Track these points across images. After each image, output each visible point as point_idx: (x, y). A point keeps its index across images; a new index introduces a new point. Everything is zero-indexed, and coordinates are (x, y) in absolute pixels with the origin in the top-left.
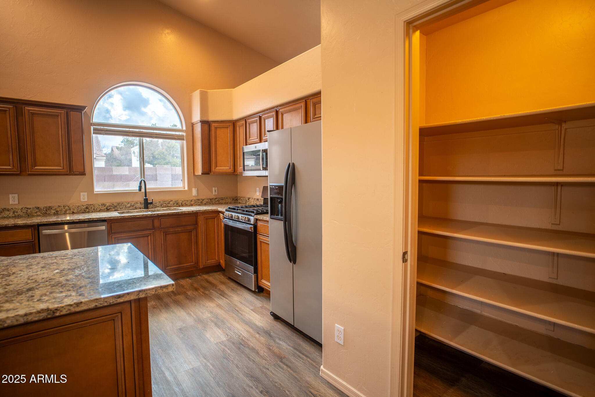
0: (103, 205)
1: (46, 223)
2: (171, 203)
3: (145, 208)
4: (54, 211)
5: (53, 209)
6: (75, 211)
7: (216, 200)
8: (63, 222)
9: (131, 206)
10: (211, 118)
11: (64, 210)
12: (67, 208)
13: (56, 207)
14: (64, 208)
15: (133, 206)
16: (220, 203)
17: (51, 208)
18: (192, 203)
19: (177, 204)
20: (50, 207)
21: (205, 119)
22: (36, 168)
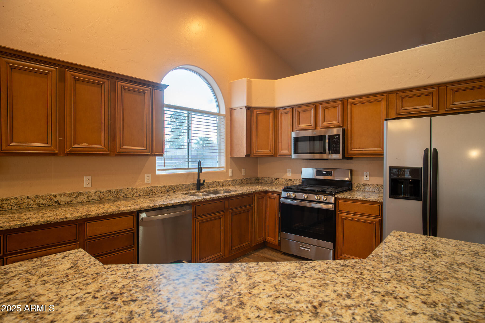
0: (165, 187)
1: (146, 209)
2: (215, 183)
3: (197, 190)
4: (123, 195)
5: (123, 192)
6: (141, 194)
7: (245, 180)
8: (160, 206)
9: (186, 187)
10: (254, 105)
11: (132, 193)
12: (134, 190)
13: (125, 190)
14: (132, 191)
15: (187, 187)
16: (247, 183)
17: (122, 191)
18: (229, 183)
19: (219, 185)
20: (120, 190)
21: (250, 105)
22: (124, 147)
